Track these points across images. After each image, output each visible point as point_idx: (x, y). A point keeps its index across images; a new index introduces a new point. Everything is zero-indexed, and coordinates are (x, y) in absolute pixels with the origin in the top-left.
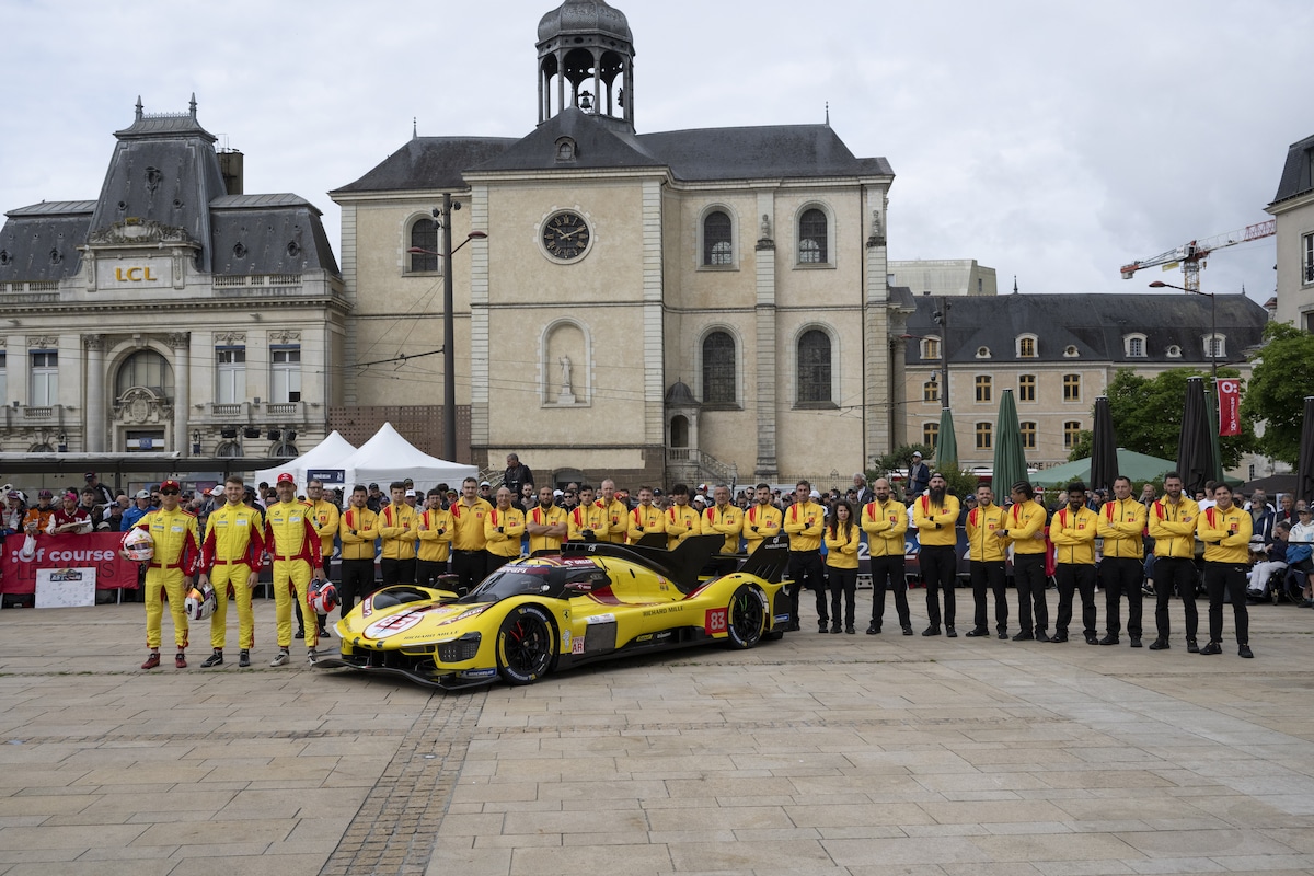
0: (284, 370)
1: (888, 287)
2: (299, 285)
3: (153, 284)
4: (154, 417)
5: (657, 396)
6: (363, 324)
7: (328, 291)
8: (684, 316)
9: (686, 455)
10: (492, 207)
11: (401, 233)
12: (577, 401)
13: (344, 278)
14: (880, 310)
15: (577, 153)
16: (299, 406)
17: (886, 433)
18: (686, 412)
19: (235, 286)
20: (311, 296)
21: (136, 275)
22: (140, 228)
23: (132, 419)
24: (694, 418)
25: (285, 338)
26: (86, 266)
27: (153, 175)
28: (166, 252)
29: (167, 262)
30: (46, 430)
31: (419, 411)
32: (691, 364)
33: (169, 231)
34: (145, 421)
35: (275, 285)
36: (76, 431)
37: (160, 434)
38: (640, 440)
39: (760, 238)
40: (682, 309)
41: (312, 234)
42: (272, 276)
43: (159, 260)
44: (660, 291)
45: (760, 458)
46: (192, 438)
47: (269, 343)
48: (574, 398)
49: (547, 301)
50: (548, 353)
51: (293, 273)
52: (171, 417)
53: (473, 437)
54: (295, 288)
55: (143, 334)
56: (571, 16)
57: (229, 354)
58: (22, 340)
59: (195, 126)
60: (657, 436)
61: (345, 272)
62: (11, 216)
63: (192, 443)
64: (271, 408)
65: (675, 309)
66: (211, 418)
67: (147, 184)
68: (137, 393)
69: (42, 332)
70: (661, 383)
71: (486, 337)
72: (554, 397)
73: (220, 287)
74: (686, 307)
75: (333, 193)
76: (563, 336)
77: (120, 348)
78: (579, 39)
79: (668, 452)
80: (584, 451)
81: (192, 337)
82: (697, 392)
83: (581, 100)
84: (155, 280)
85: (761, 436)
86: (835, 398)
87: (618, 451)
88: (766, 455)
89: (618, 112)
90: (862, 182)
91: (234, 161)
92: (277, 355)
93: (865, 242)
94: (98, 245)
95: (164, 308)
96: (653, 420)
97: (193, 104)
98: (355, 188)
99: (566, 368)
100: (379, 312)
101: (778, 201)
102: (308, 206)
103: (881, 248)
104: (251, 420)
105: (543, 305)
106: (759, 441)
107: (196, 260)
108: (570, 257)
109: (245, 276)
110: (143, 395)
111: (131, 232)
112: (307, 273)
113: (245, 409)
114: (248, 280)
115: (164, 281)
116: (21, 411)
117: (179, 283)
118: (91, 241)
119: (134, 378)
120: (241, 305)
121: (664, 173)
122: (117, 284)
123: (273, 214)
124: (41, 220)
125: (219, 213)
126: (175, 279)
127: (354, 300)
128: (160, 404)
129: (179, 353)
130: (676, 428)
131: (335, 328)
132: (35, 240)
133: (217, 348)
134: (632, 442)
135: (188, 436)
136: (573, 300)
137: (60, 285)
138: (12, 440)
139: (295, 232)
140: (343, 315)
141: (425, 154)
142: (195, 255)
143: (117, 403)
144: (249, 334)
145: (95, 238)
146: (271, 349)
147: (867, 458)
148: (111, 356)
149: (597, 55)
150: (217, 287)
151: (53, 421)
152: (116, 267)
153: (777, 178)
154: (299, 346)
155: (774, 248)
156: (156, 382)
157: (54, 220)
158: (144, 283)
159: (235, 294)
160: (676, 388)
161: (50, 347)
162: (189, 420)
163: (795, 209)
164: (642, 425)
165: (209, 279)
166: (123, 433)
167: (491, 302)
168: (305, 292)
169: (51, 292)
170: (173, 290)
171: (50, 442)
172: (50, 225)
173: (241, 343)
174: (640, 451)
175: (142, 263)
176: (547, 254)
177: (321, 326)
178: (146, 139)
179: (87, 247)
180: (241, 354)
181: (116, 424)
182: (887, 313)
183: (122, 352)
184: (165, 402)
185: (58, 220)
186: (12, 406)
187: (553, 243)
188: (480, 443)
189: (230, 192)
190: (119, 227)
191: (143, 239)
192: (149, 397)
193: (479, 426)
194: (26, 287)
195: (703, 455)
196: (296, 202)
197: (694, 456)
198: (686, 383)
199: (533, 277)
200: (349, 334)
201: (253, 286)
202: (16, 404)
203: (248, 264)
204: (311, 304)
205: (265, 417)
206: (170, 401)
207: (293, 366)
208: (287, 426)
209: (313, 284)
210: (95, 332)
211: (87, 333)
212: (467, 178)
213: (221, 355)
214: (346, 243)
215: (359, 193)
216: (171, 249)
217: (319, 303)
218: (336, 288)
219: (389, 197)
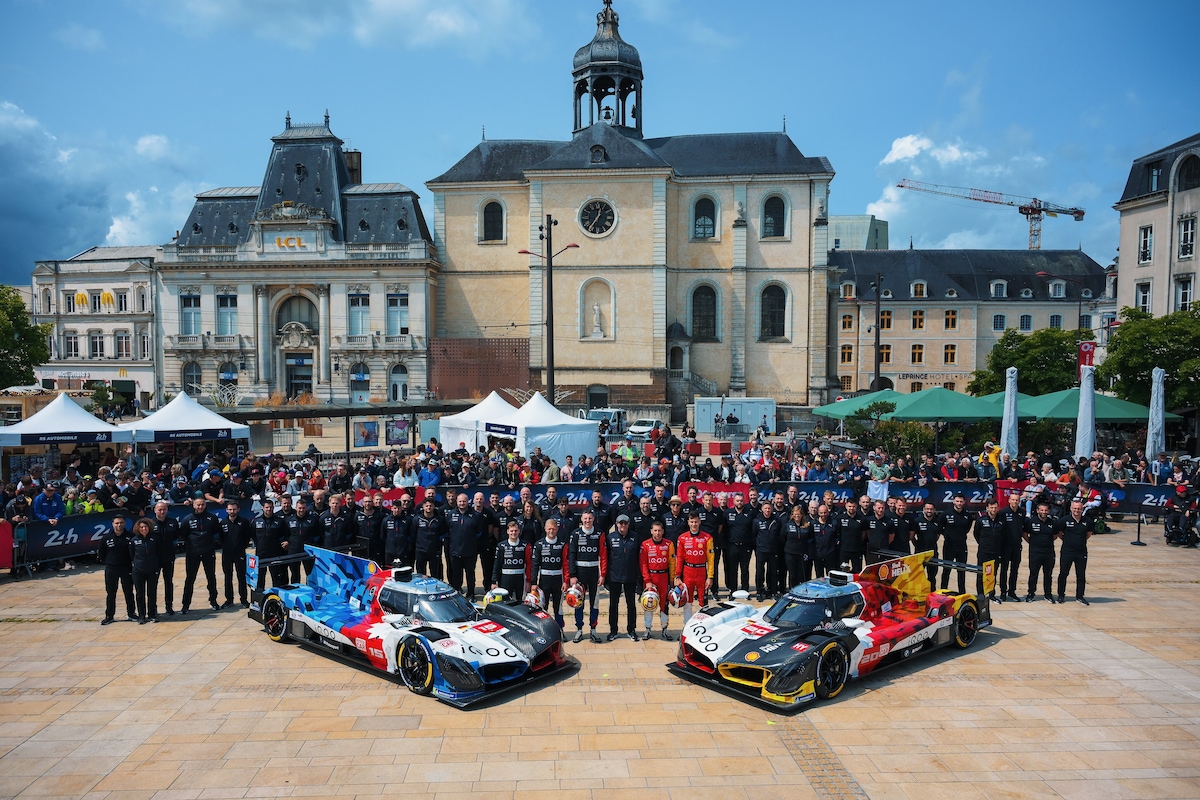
0: (397, 312)
2: (407, 251)
3: (303, 250)
5: (662, 334)
6: (450, 278)
7: (427, 256)
8: (680, 275)
9: (681, 375)
10: (544, 196)
11: (477, 213)
12: (604, 337)
13: (437, 245)
14: (822, 272)
15: (606, 158)
16: (408, 337)
17: (824, 361)
18: (682, 344)
19: (361, 252)
20: (415, 260)
21: (291, 243)
22: (293, 209)
23: (290, 345)
24: (687, 349)
25: (397, 289)
26: (255, 236)
27: (301, 170)
28: (314, 228)
29: (312, 235)
30: (230, 352)
32: (684, 308)
33: (314, 212)
34: (299, 347)
35: (390, 251)
36: (252, 353)
37: (309, 355)
38: (649, 364)
39: (737, 219)
40: (679, 270)
41: (413, 213)
42: (388, 245)
43: (306, 232)
44: (664, 258)
45: (733, 377)
46: (332, 359)
47: (386, 293)
48: (602, 334)
49: (583, 265)
50: (584, 302)
51: (402, 242)
52: (317, 344)
53: (530, 361)
54: (404, 253)
55: (296, 285)
56: (597, 50)
57: (357, 300)
58: (211, 288)
59: (328, 134)
60: (661, 362)
61: (437, 241)
62: (200, 199)
63: (333, 363)
64: (388, 339)
65: (674, 270)
66: (346, 346)
67: (296, 176)
68: (293, 326)
69: (225, 282)
70: (665, 324)
71: (540, 289)
72: (588, 332)
73: (351, 252)
74: (682, 268)
75: (428, 183)
76: (595, 292)
77: (280, 295)
78: (604, 68)
79: (668, 373)
80: (609, 372)
81: (331, 287)
82: (689, 330)
83: (604, 113)
84: (304, 246)
85: (734, 361)
86: (787, 335)
87: (634, 372)
88: (738, 375)
89: (631, 123)
90: (811, 178)
91: (355, 158)
92: (392, 301)
93: (812, 224)
94: (264, 221)
95: (311, 267)
96: (658, 350)
97: (327, 117)
98: (444, 179)
99: (597, 313)
100: (461, 270)
101: (750, 191)
102: (411, 193)
103: (824, 227)
104: (374, 347)
105: (581, 268)
106: (732, 365)
107: (333, 232)
108: (599, 233)
109: (368, 244)
110: (297, 329)
111: (286, 211)
112: (412, 243)
113: (370, 340)
114: (371, 248)
115: (311, 248)
116: (212, 338)
117: (322, 249)
118: (259, 218)
119: (290, 316)
120: (365, 265)
121: (669, 172)
122: (278, 250)
123: (386, 199)
124: (221, 202)
125: (348, 198)
126: (319, 247)
128: (309, 334)
129: (322, 299)
130: (674, 355)
131: (431, 281)
132: (217, 216)
133: (350, 295)
134: (643, 365)
135: (330, 357)
136: (602, 265)
137: (237, 250)
138: (206, 359)
139: (403, 212)
140: (437, 272)
141: (492, 153)
142: (331, 229)
143: (279, 333)
144: (372, 286)
145: (261, 215)
146: (387, 297)
147: (810, 379)
148: (274, 300)
149: (617, 81)
150: (349, 252)
151: (235, 346)
152: (277, 237)
153: (749, 175)
154: (407, 295)
155: (746, 226)
156: (306, 318)
157: (229, 201)
158: (297, 249)
159: (361, 257)
160: (674, 327)
161: (232, 293)
162: (330, 346)
163: (761, 197)
164: (651, 354)
165: (343, 247)
166: (284, 357)
167: (543, 265)
168: (411, 256)
169: (231, 254)
170: (318, 254)
172: (227, 205)
173: (366, 292)
174: (649, 373)
175: (295, 234)
176: (584, 230)
177: (423, 280)
178: (293, 143)
179: (257, 222)
180: (366, 300)
181: (278, 348)
182: (827, 274)
183: (282, 298)
184: (313, 333)
185: (232, 201)
186: (206, 334)
187: (588, 222)
188: (536, 365)
189: (353, 183)
190: (278, 209)
191: (295, 217)
192: (302, 330)
194: (213, 250)
195: (692, 375)
196: (403, 190)
197: (687, 375)
198: (681, 323)
200: (441, 286)
201: (375, 251)
202: (209, 333)
203: (369, 235)
204: (415, 265)
205: (384, 345)
206: (316, 332)
207: (404, 308)
208: (400, 352)
209: (416, 252)
210: (263, 283)
211: (258, 283)
212: (527, 175)
213: (352, 300)
214: (437, 220)
215: (446, 184)
216: (316, 224)
217: (421, 265)
218: (433, 254)
219: (468, 186)
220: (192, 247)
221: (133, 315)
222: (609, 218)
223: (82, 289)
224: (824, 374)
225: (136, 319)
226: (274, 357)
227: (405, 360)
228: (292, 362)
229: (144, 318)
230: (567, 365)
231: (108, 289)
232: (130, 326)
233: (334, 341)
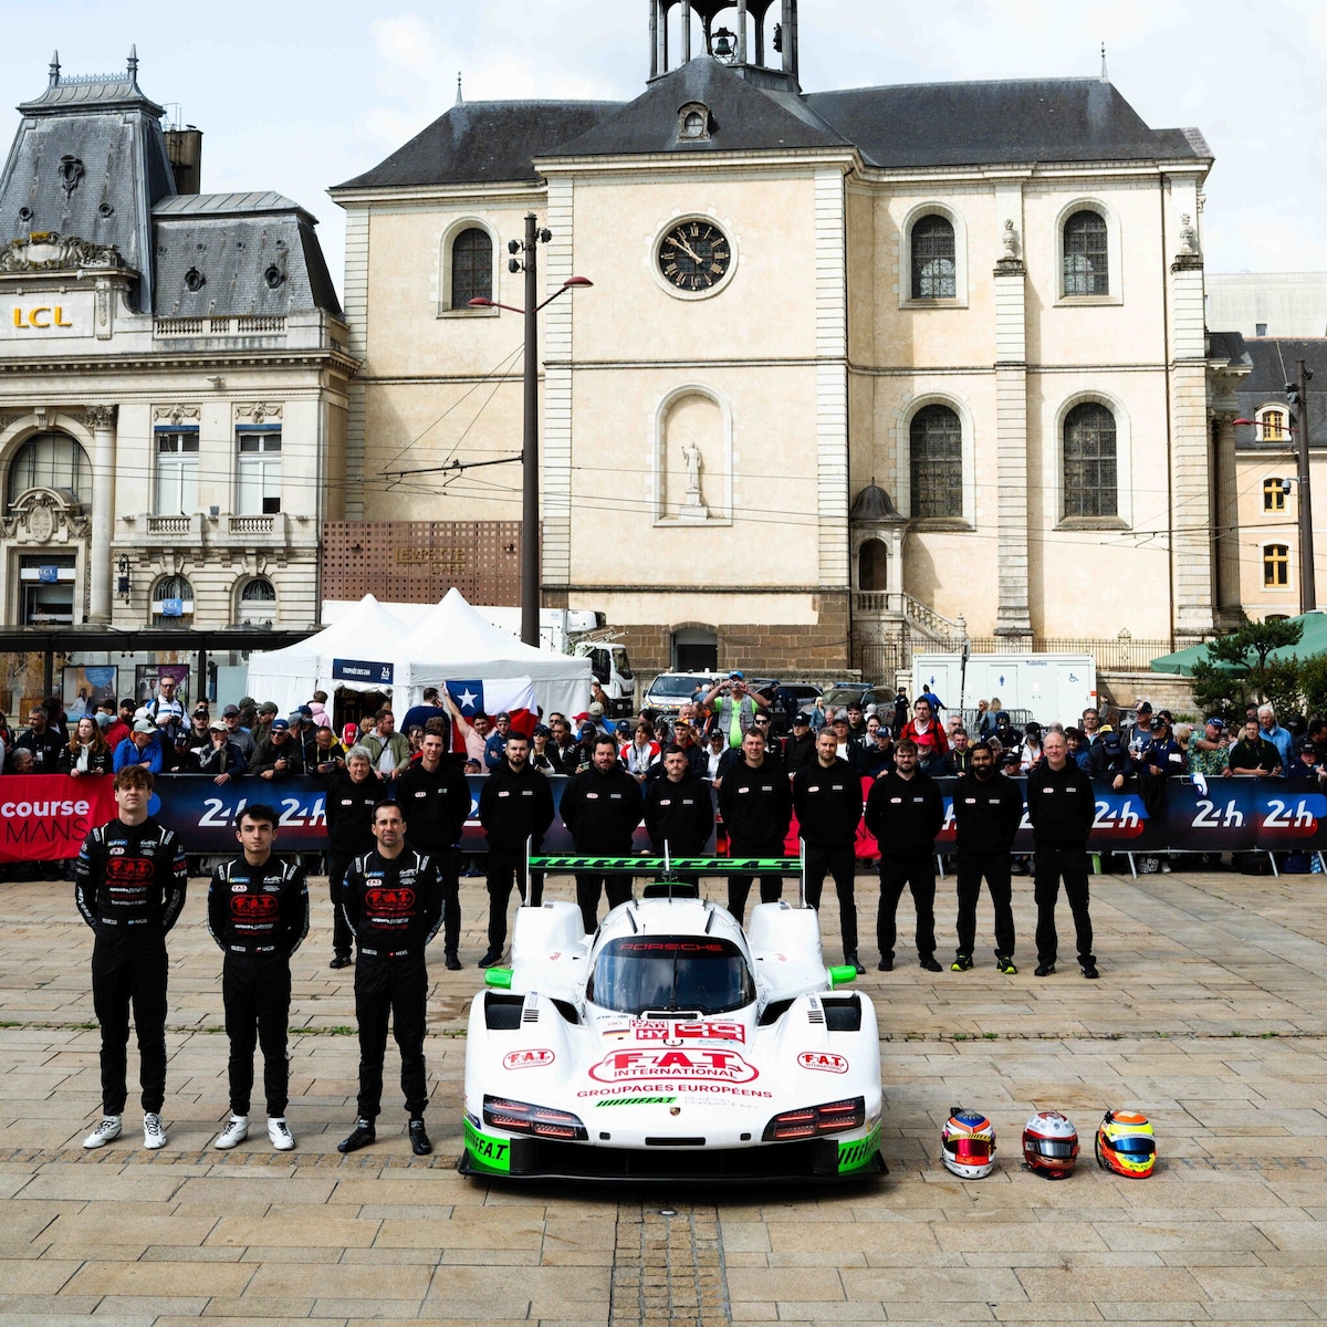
0: (257, 463)
1: (1207, 334)
2: (281, 332)
3: (66, 332)
5: (840, 508)
6: (375, 391)
7: (326, 342)
8: (880, 380)
9: (883, 603)
11: (437, 251)
12: (709, 516)
13: (350, 320)
14: (1195, 372)
15: (712, 127)
16: (278, 519)
17: (1207, 570)
18: (884, 535)
19: (186, 335)
20: (300, 351)
21: (42, 319)
22: (51, 247)
23: (29, 537)
24: (897, 543)
25: (258, 415)
27: (73, 169)
28: (88, 283)
29: (86, 300)
31: (461, 530)
32: (892, 456)
33: (93, 252)
34: (49, 540)
35: (245, 333)
37: (68, 559)
38: (811, 580)
39: (1002, 257)
40: (876, 369)
41: (302, 253)
42: (241, 319)
43: (75, 295)
44: (842, 342)
45: (1004, 609)
46: (116, 567)
47: (235, 422)
48: (704, 511)
49: (663, 358)
50: (664, 440)
51: (272, 315)
52: (87, 535)
53: (544, 571)
54: (276, 337)
55: (50, 409)
57: (174, 439)
59: (134, 93)
60: (838, 572)
61: (351, 311)
63: (117, 576)
64: (235, 522)
65: (865, 368)
66: (145, 537)
67: (62, 181)
68: (38, 496)
70: (844, 488)
71: (567, 413)
72: (672, 509)
73: (164, 336)
74: (884, 365)
75: (335, 190)
76: (688, 414)
77: (14, 429)
79: (855, 598)
80: (720, 595)
81: (121, 412)
82: (902, 504)
83: (715, 42)
84: (69, 326)
85: (1005, 572)
86: (1124, 511)
87: (776, 596)
88: (1011, 603)
89: (774, 61)
90: (1163, 169)
91: (188, 142)
92: (246, 440)
93: (1169, 265)
95: (82, 368)
96: (832, 547)
97: (133, 60)
98: (369, 182)
99: (694, 464)
100: (401, 374)
101: (1029, 198)
102: (297, 211)
103: (1197, 274)
104: (205, 540)
105: (657, 365)
106: (1002, 579)
107: (130, 295)
108: (699, 288)
109: (201, 319)
110: (47, 501)
111: (38, 253)
112: (294, 314)
113: (196, 524)
114: (206, 326)
115: (82, 327)
117: (105, 330)
119: (33, 473)
120: (194, 364)
121: (850, 158)
122: (15, 333)
123: (244, 224)
125: (164, 224)
126: (98, 324)
127: (364, 355)
128: (71, 513)
129: (102, 438)
130: (868, 559)
131: (333, 398)
133: (158, 429)
134: (796, 580)
135: (112, 564)
136: (704, 357)
139: (276, 252)
140: (346, 379)
141: (475, 128)
142: (128, 288)
143: (8, 512)
144: (204, 409)
146: (237, 431)
147: (1177, 613)
148: (3, 441)
150: (160, 336)
152: (14, 306)
153: (1026, 163)
154: (278, 428)
155: (1021, 271)
156: (65, 481)
158: (54, 331)
159: (186, 346)
160: (867, 495)
162: (112, 539)
163: (1056, 213)
164: (814, 556)
165: (149, 324)
166: (16, 562)
167: (575, 360)
168: (290, 343)
170: (96, 341)
173: (190, 422)
174: (810, 596)
175: (51, 300)
176: (665, 284)
177: (314, 395)
178: (63, 114)
180: (191, 438)
181: (5, 543)
182: (1206, 376)
183: (18, 435)
184: (78, 513)
187: (674, 266)
188: (556, 581)
189: (181, 191)
190: (20, 247)
191: (53, 265)
192: (56, 503)
193: (554, 555)
195: (911, 604)
196: (280, 205)
198: (884, 486)
199: (642, 319)
200: (355, 408)
201: (214, 334)
203: (205, 300)
204: (298, 361)
205: (226, 537)
206: (85, 510)
207: (271, 457)
208: (263, 552)
209: (301, 331)
212: (541, 167)
213: (163, 440)
214: (351, 266)
215: (373, 191)
216: (94, 278)
217: (311, 361)
218: (337, 337)
219: (419, 196)
222: (719, 256)
224: (1208, 600)
227: (271, 569)
228: (31, 574)
230: (627, 581)
233: (121, 526)
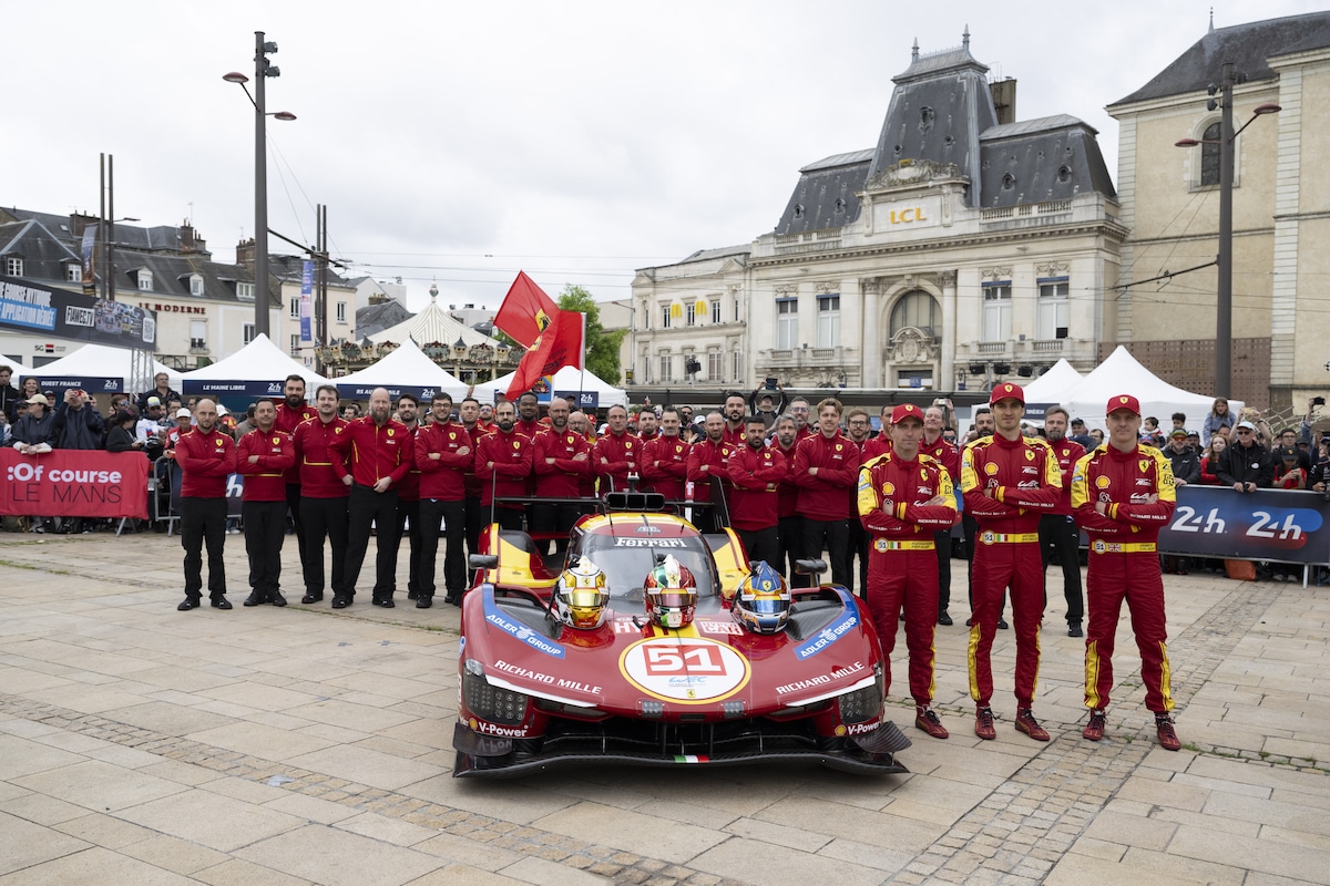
0: (1052, 304)
2: (1069, 211)
3: (923, 224)
4: (923, 357)
6: (1140, 250)
7: (1103, 216)
10: (1306, 95)
13: (1121, 200)
16: (1067, 343)
19: (1002, 219)
20: (1082, 223)
21: (908, 217)
22: (912, 169)
23: (902, 359)
25: (1052, 270)
26: (866, 211)
27: (927, 115)
28: (936, 191)
29: (936, 201)
30: (829, 369)
31: (1204, 346)
33: (938, 169)
34: (915, 361)
35: (1043, 214)
36: (855, 371)
37: (928, 373)
41: (1085, 155)
42: (1041, 205)
43: (929, 199)
46: (957, 377)
47: (1037, 277)
51: (1063, 198)
52: (939, 356)
53: (1272, 375)
54: (1065, 215)
55: (914, 275)
57: (995, 290)
58: (810, 287)
59: (966, 59)
61: (1121, 193)
62: (804, 172)
63: (958, 382)
64: (1036, 345)
66: (975, 357)
67: (921, 125)
68: (908, 333)
69: (827, 278)
71: (1294, 254)
73: (988, 221)
75: (1110, 107)
77: (893, 290)
81: (959, 275)
84: (925, 219)
91: (1006, 89)
94: (875, 190)
95: (933, 247)
97: (966, 36)
98: (1136, 98)
100: (1160, 236)
102: (1082, 125)
104: (1016, 359)
107: (965, 195)
109: (1011, 208)
110: (914, 335)
111: (906, 173)
112: (1078, 198)
113: (1010, 347)
114: (1016, 211)
115: (933, 220)
116: (809, 352)
117: (947, 221)
118: (869, 188)
119: (905, 318)
120: (1007, 238)
122: (892, 227)
123: (1044, 139)
124: (828, 172)
125: (989, 145)
126: (943, 218)
127: (1132, 224)
128: (929, 343)
129: (948, 293)
131: (1108, 257)
132: (823, 191)
133: (984, 285)
135: (954, 375)
137: (843, 232)
138: (802, 379)
139: (1067, 155)
140: (1118, 242)
141: (1223, 46)
142: (963, 191)
143: (891, 344)
144: (1016, 269)
145: (872, 184)
146: (1038, 283)
148: (886, 297)
150: (985, 221)
151: (834, 362)
152: (890, 211)
154: (1067, 278)
156: (925, 322)
157: (839, 171)
158: (915, 224)
159: (1002, 227)
161: (833, 291)
162: (955, 358)
165: (977, 214)
166: (896, 374)
167: (1302, 212)
168: (1075, 219)
169: (835, 239)
170: (942, 228)
171: (832, 382)
172: (835, 176)
173: (1007, 278)
175: (913, 204)
177: (1092, 254)
178: (920, 79)
179: (865, 193)
180: (1006, 289)
181: (890, 363)
183: (894, 295)
184: (935, 341)
185: (842, 170)
186: (802, 347)
188: (1282, 382)
189: (1002, 121)
190: (893, 170)
191: (915, 180)
192: (919, 337)
193: (1281, 363)
194: (815, 235)
196: (1070, 122)
200: (1125, 263)
201: (1021, 217)
202: (805, 346)
203: (1016, 194)
204: (1081, 230)
205: (1030, 355)
206: (938, 340)
207: (1061, 299)
209: (1085, 209)
210: (872, 275)
211: (865, 276)
212: (1273, 64)
213: (987, 291)
214: (1123, 161)
215: (1140, 104)
216: (940, 186)
217: (1090, 230)
218: (1111, 213)
219: (1176, 102)
220: (792, 234)
221: (725, 326)
223: (676, 298)
225: (728, 331)
226: (884, 376)
228: (905, 382)
229: (736, 330)
231: (701, 295)
232: (720, 340)
233: (960, 350)
